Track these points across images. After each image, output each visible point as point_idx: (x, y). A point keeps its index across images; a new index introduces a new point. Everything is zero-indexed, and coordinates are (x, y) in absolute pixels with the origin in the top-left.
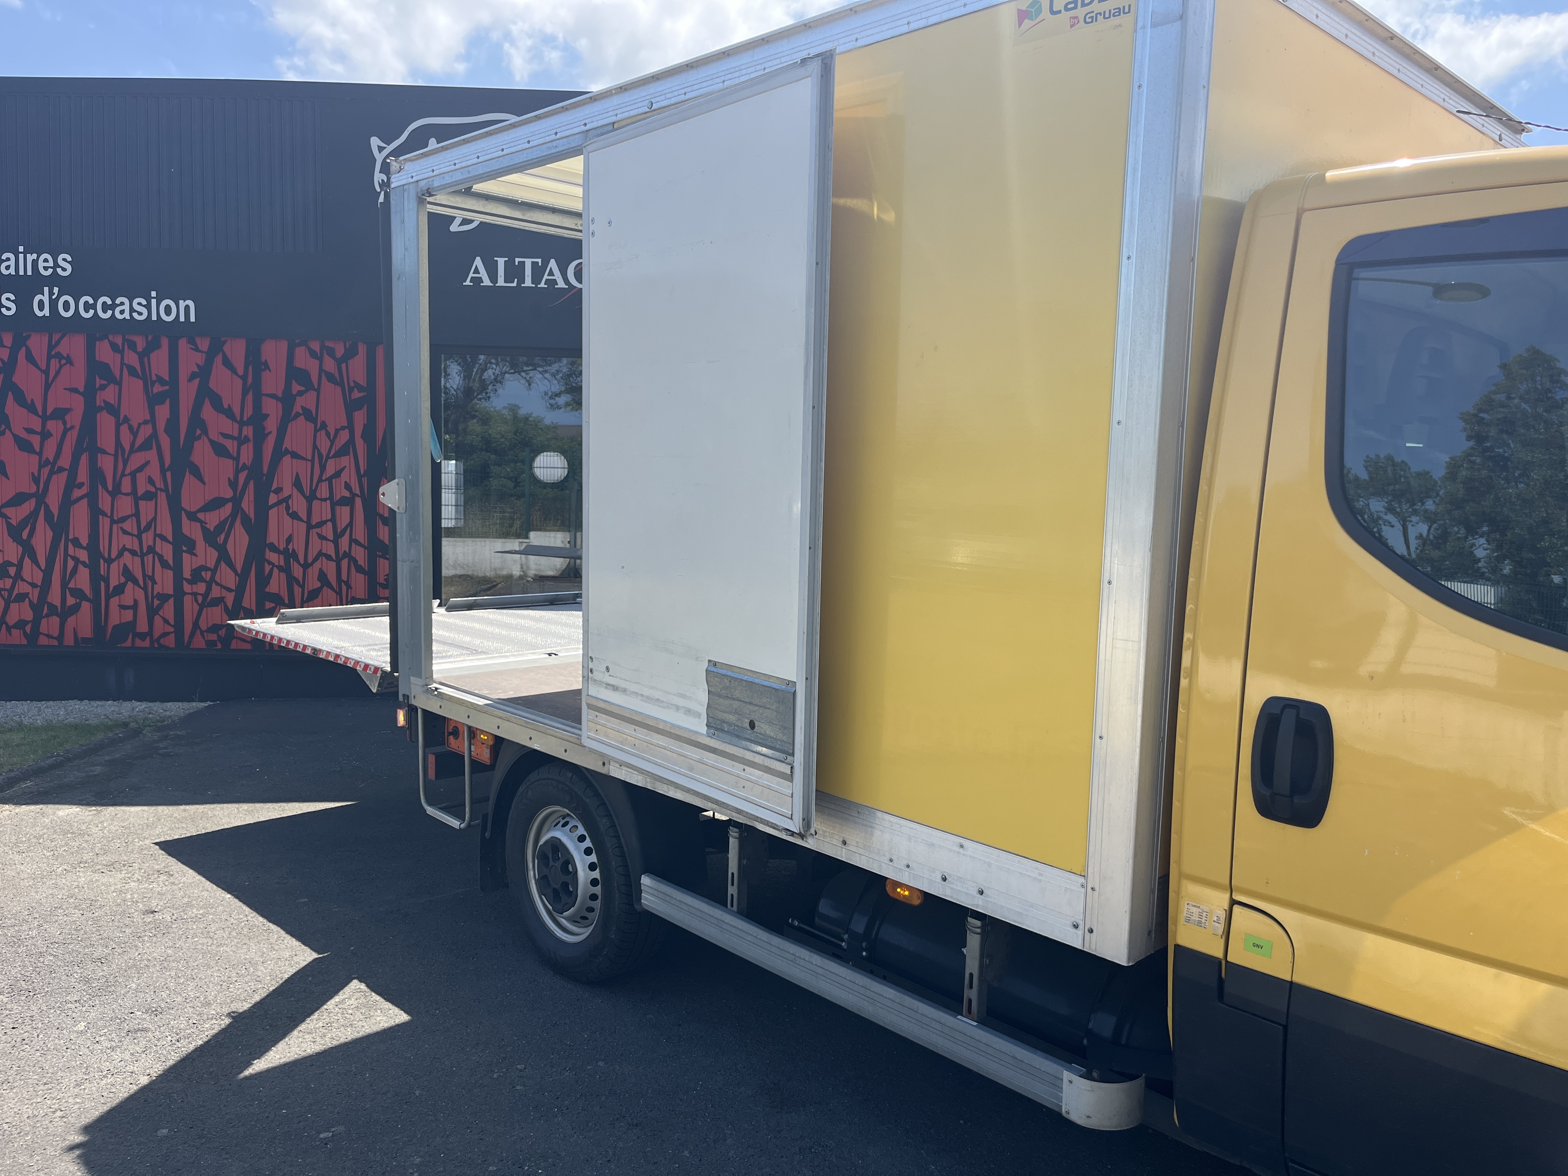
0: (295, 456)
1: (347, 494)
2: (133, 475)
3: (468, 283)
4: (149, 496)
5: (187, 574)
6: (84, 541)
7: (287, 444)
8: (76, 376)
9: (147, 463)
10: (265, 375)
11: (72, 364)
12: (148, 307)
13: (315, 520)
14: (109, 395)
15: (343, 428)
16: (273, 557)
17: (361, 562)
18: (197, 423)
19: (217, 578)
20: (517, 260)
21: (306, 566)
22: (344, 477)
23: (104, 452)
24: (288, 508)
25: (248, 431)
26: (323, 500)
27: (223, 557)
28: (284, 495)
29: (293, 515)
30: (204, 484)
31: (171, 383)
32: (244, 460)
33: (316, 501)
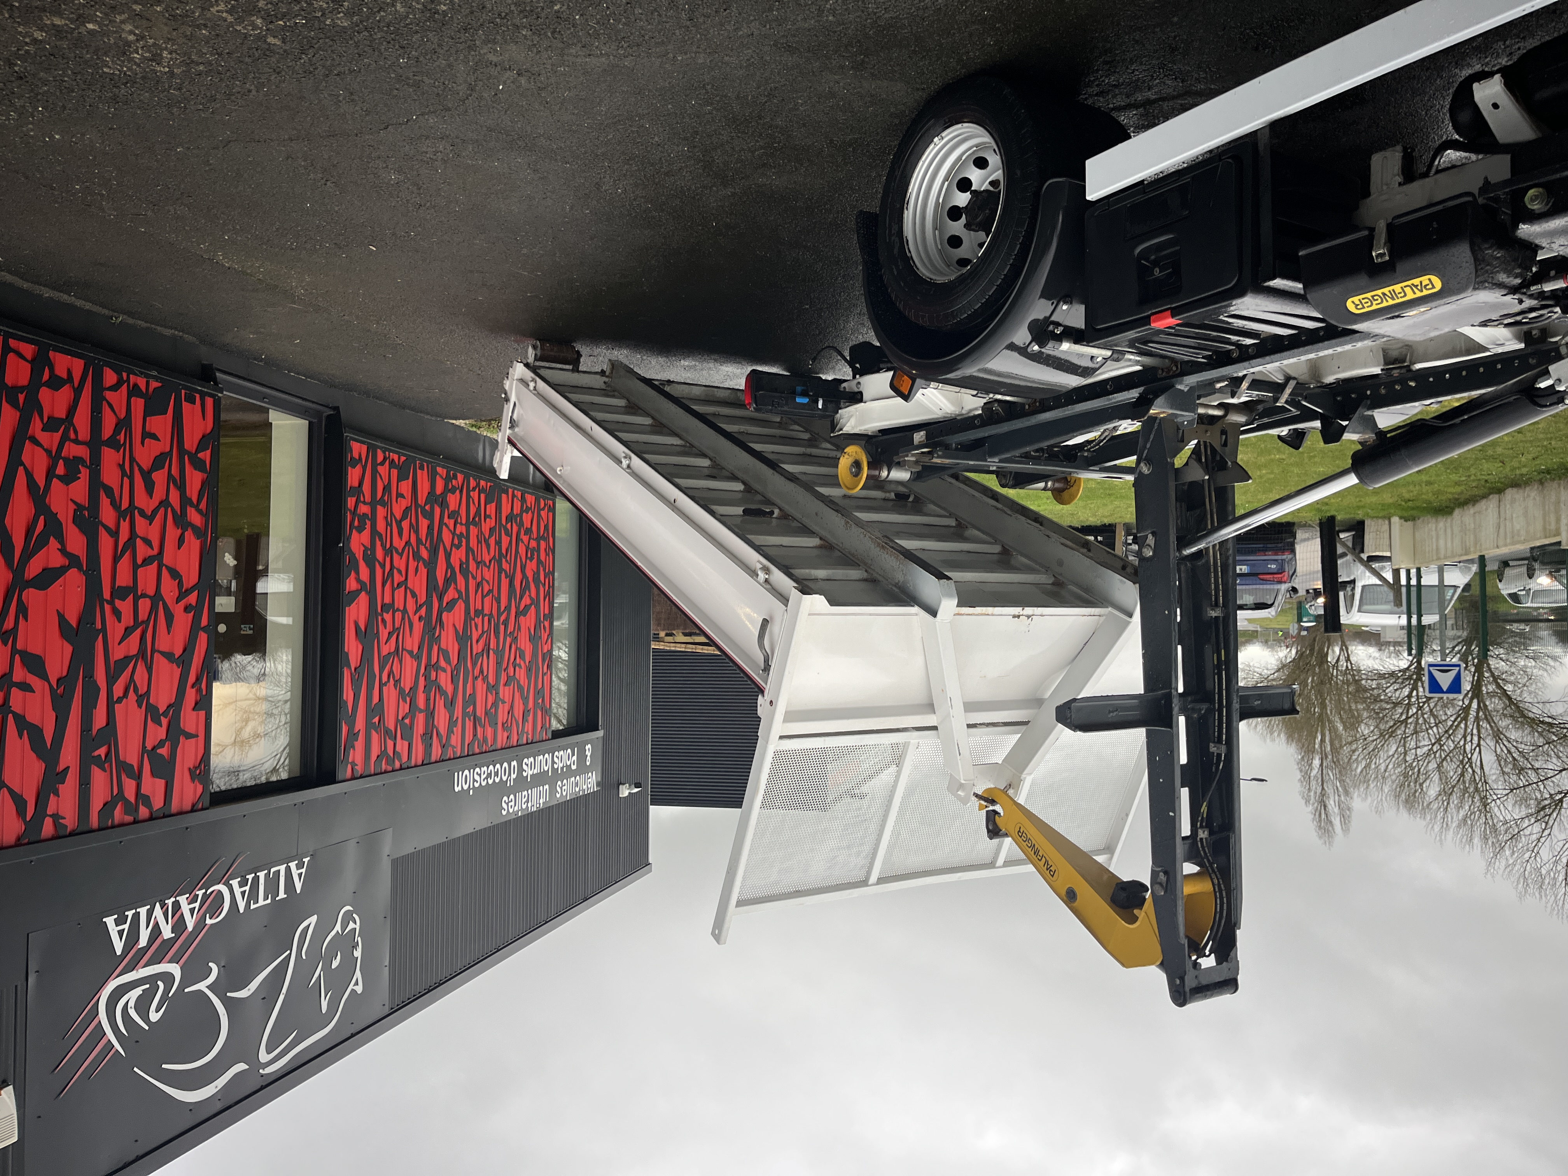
0: (410, 653)
1: (385, 615)
2: (483, 632)
3: (306, 860)
4: (478, 613)
5: (464, 542)
6: (503, 575)
7: (415, 664)
8: (502, 715)
9: (477, 641)
10: (421, 731)
11: (503, 724)
12: (474, 780)
13: (402, 589)
14: (490, 699)
15: (385, 684)
16: (424, 554)
17: (378, 543)
18: (453, 680)
19: (451, 536)
21: (408, 543)
22: (386, 632)
23: (493, 650)
24: (416, 602)
25: (433, 674)
26: (398, 610)
27: (448, 556)
28: (418, 615)
29: (414, 595)
30: (454, 625)
31: (465, 714)
32: (435, 648)
33: (401, 608)
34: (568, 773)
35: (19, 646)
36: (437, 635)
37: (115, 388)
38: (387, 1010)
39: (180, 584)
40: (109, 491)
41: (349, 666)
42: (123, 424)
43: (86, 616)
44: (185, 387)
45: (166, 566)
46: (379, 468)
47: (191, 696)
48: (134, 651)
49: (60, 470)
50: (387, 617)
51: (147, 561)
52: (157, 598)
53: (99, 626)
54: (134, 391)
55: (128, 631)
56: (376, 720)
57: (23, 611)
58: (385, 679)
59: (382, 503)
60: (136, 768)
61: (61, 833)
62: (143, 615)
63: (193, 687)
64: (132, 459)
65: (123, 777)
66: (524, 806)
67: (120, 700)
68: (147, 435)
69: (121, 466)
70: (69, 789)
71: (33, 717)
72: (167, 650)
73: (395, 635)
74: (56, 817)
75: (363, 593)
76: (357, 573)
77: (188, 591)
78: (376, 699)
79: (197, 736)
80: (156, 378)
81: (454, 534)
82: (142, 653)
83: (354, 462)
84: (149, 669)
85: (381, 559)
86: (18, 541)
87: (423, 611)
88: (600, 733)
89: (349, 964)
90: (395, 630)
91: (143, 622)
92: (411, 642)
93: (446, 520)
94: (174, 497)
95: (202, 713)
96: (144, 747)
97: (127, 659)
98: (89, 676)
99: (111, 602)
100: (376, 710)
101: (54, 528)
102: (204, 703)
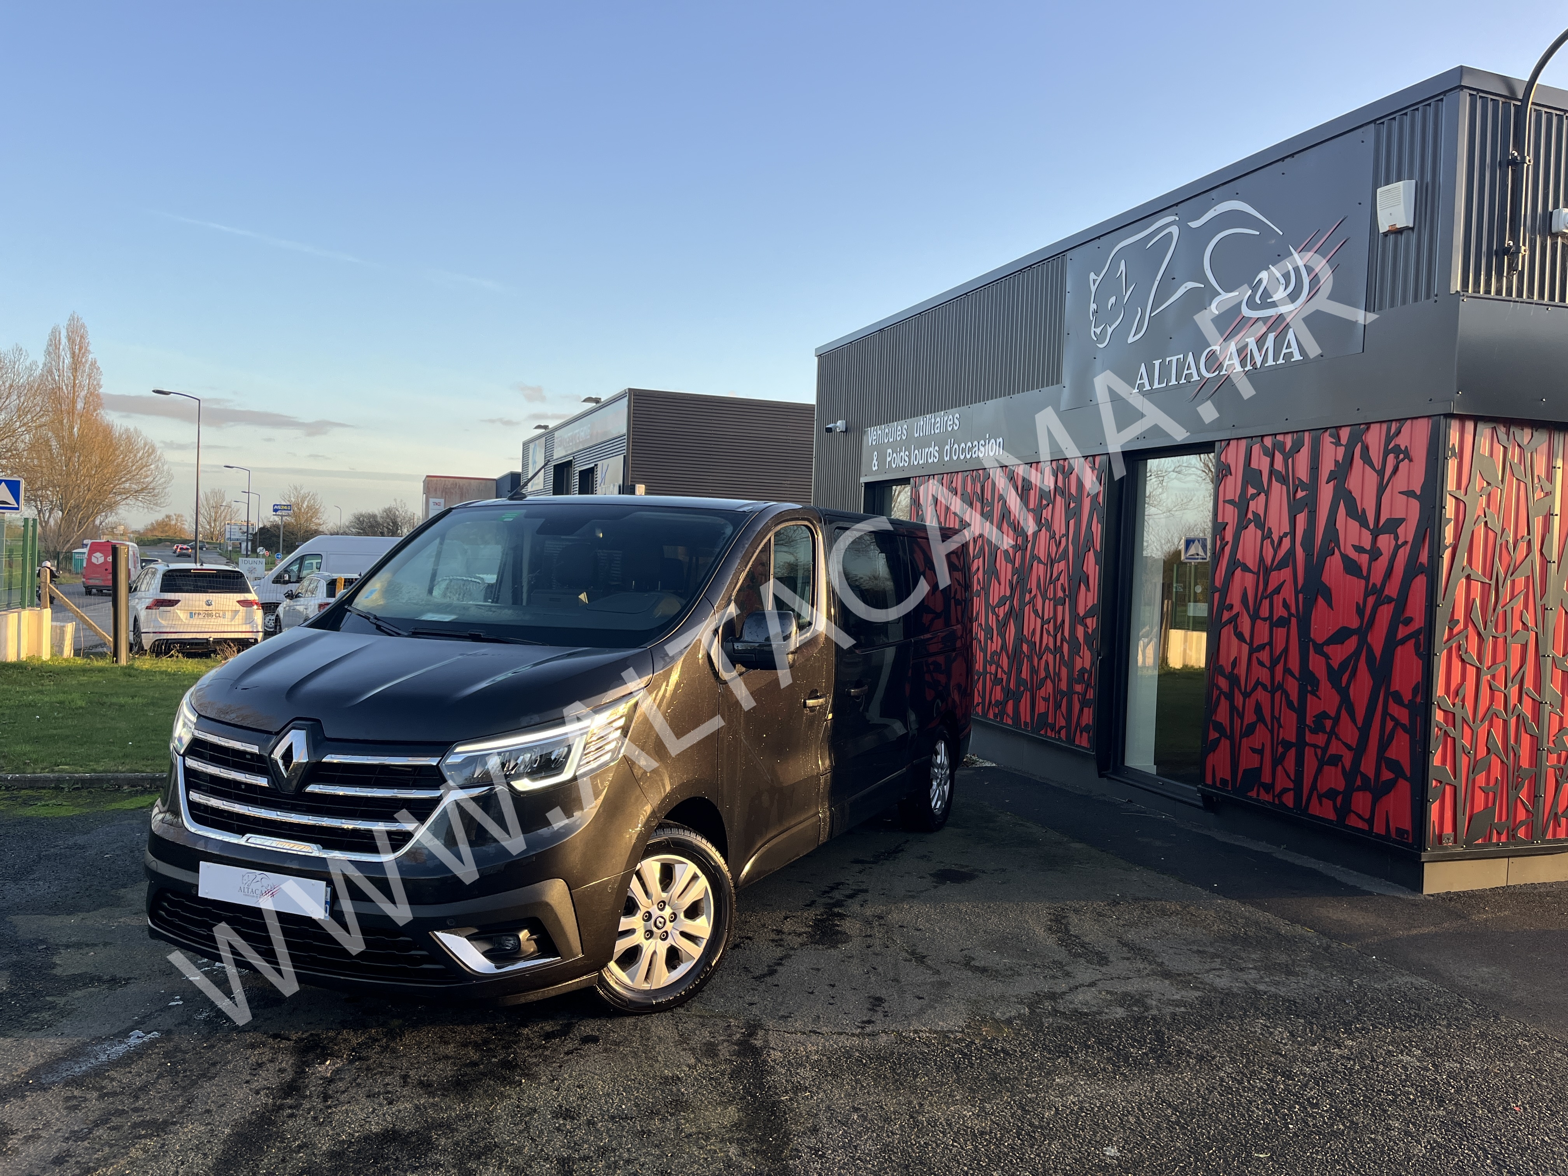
0: (1040, 562)
1: (1062, 595)
5: (988, 659)
7: (1036, 552)
9: (978, 569)
12: (985, 446)
13: (1046, 617)
15: (1063, 535)
17: (1066, 658)
19: (1001, 663)
20: (1168, 359)
21: (1040, 657)
22: (1061, 581)
24: (1034, 606)
26: (1050, 600)
27: (1004, 647)
28: (1033, 594)
29: (1036, 612)
30: (1000, 584)
31: (992, 505)
32: (1017, 565)
33: (1047, 601)
34: (896, 447)
35: (1363, 582)
36: (1015, 577)
37: (1285, 791)
38: (1069, 254)
39: (1236, 628)
40: (1290, 705)
41: (1095, 551)
42: (1277, 761)
43: (1310, 604)
44: (1228, 792)
45: (1246, 642)
46: (1064, 724)
47: (1229, 536)
48: (1274, 574)
49: (1328, 724)
50: (1060, 594)
51: (1262, 647)
52: (1255, 617)
53: (1300, 596)
54: (1269, 788)
55: (1278, 590)
56: (1072, 505)
57: (1360, 611)
58: (1064, 540)
59: (1063, 694)
60: (1274, 479)
61: (1334, 430)
62: (1266, 603)
63: (1227, 542)
64: (1272, 732)
65: (1284, 473)
66: (938, 419)
67: (1286, 535)
68: (1260, 752)
69: (1280, 726)
70: (1327, 466)
71: (1354, 525)
72: (1247, 574)
73: (1054, 577)
74: (1338, 443)
75: (1081, 615)
76: (1086, 633)
77: (1229, 621)
78: (1072, 522)
79: (1224, 502)
80: (1251, 798)
81: (998, 666)
82: (1267, 571)
83: (1086, 729)
84: (1262, 559)
85: (1066, 646)
86: (1362, 665)
87: (1027, 599)
88: (863, 480)
89: (1101, 297)
90: (1053, 581)
91: (1266, 598)
92: (1039, 570)
93: (1005, 677)
94: (1239, 700)
95: (1220, 520)
96: (1267, 495)
97: (1279, 568)
98: (1309, 555)
99: (1290, 615)
100: (1072, 514)
101: (1334, 676)
102: (1218, 528)
